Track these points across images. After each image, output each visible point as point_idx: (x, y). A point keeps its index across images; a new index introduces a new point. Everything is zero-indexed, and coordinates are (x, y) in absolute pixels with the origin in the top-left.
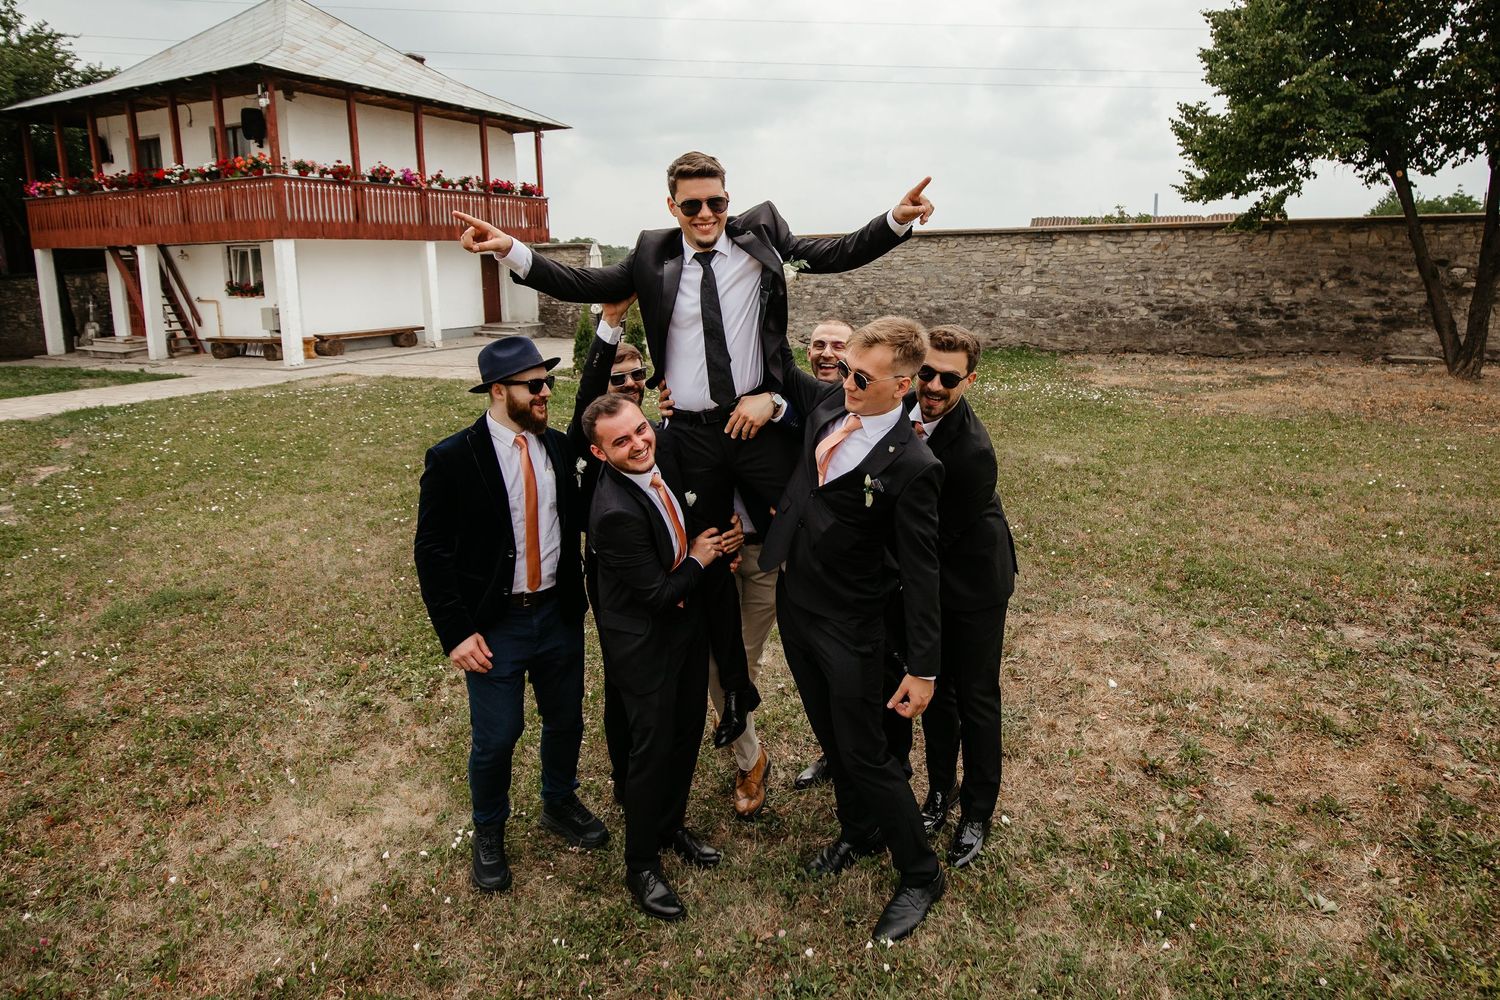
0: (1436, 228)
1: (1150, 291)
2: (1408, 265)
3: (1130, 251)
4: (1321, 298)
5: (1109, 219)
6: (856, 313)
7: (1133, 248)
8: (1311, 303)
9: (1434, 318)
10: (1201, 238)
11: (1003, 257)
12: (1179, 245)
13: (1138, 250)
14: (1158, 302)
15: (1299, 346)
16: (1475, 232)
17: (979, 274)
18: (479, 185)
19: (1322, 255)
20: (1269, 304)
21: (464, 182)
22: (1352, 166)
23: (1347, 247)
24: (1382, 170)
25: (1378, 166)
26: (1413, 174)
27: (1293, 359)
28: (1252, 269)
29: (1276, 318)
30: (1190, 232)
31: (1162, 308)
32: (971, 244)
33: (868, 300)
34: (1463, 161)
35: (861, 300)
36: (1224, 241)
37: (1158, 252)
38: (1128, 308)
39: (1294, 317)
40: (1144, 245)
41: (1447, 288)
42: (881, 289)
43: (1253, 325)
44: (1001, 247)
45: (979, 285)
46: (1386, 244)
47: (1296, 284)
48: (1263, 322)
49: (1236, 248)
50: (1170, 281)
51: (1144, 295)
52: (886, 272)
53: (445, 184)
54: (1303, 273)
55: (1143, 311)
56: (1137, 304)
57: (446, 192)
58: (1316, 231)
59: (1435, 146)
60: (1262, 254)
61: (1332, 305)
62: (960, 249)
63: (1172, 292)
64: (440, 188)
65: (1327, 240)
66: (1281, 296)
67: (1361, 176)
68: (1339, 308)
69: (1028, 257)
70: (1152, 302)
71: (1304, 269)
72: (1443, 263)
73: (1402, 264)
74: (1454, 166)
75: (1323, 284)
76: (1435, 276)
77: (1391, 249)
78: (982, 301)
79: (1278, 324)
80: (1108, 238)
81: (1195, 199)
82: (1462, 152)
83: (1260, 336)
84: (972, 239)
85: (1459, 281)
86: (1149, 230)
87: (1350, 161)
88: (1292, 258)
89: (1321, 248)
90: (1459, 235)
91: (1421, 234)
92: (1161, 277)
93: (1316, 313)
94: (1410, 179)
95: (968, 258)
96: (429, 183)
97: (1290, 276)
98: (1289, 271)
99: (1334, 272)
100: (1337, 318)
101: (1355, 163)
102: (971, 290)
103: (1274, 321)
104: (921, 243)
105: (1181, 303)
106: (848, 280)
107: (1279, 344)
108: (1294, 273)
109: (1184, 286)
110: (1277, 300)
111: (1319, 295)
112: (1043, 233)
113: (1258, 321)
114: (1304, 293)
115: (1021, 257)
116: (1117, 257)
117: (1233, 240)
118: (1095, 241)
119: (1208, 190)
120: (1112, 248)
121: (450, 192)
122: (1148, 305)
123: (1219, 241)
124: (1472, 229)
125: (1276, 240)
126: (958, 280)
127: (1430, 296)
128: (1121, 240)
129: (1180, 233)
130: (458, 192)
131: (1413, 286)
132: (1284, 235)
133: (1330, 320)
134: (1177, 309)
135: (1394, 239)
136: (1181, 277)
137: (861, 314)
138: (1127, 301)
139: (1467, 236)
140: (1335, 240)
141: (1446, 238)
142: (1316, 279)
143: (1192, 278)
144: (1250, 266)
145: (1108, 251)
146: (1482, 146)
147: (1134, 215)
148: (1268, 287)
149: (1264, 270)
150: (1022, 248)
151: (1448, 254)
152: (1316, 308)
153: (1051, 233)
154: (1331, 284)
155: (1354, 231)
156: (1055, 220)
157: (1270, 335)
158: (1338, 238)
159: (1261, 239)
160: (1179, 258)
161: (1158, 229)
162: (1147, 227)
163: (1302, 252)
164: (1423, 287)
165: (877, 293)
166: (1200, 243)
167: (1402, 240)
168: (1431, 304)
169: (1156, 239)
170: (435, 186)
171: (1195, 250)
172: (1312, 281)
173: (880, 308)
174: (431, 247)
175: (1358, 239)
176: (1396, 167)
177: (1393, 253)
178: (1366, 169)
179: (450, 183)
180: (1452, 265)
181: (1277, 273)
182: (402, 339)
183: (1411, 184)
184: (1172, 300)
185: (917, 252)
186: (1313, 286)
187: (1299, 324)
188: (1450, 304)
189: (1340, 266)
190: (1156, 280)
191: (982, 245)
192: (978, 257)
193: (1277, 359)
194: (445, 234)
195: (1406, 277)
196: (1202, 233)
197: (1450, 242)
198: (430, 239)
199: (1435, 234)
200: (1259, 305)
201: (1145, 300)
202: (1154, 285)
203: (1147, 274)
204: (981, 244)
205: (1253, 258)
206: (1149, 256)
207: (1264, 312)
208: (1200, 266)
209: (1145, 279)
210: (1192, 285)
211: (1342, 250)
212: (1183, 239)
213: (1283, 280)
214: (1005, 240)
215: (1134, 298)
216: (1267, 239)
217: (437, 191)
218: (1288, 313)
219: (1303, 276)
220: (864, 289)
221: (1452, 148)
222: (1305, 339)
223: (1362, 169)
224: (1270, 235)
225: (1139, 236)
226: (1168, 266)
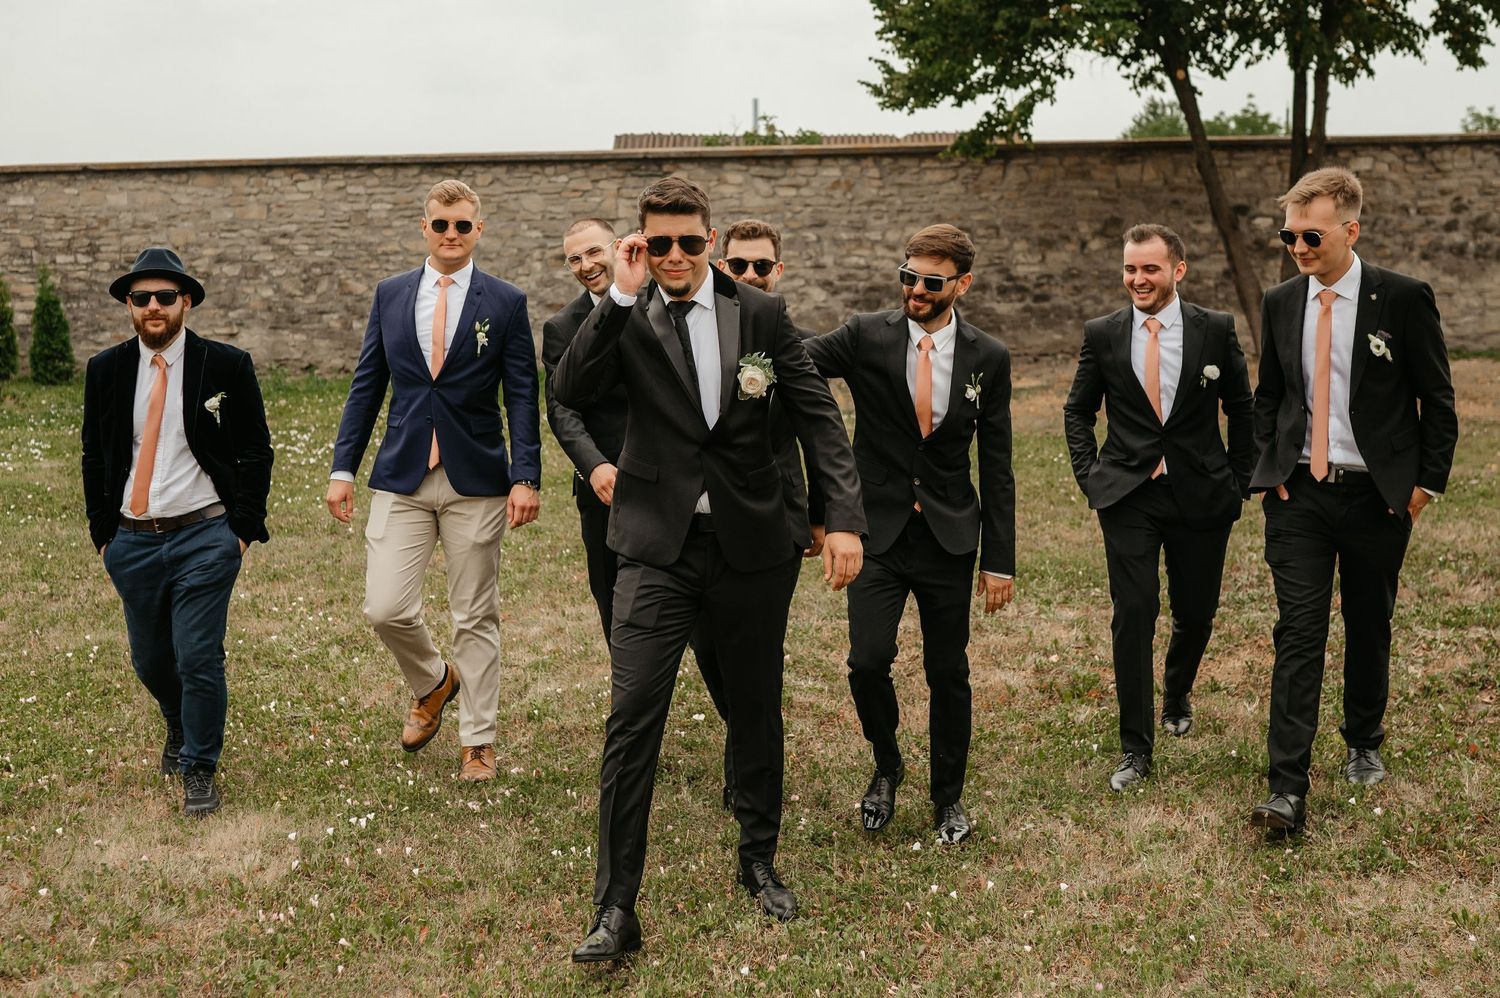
0: (1231, 158)
1: (828, 260)
2: (1197, 213)
3: (792, 192)
4: (1084, 268)
5: (750, 138)
6: (300, 311)
7: (797, 187)
8: (1070, 274)
9: (1240, 291)
10: (902, 170)
11: (578, 203)
12: (870, 181)
13: (804, 191)
14: (841, 278)
15: (1056, 344)
16: (1280, 164)
17: (536, 234)
19: (1082, 199)
20: (1010, 278)
22: (1114, 61)
23: (1113, 186)
24: (1156, 68)
25: (1151, 61)
26: (1198, 76)
27: (1049, 364)
28: (980, 221)
29: (1021, 300)
30: (886, 161)
31: (848, 289)
32: (519, 179)
33: (323, 286)
34: (1259, 58)
35: (309, 285)
36: (937, 176)
37: (838, 194)
38: (794, 290)
39: (1044, 298)
40: (815, 183)
41: (1249, 248)
42: (350, 264)
43: (988, 313)
44: (574, 184)
45: (537, 254)
46: (1166, 182)
47: (1046, 244)
48: (1003, 308)
49: (956, 188)
50: (859, 242)
51: (818, 267)
52: (359, 232)
54: (1056, 227)
55: (818, 295)
56: (808, 283)
58: (1070, 161)
59: (1221, 35)
60: (994, 197)
61: (1099, 278)
62: (497, 188)
63: (862, 262)
65: (1085, 175)
66: (1027, 267)
67: (1128, 77)
68: (1107, 282)
69: (623, 202)
70: (832, 277)
71: (1056, 221)
72: (1242, 210)
73: (1190, 212)
74: (1248, 64)
75: (1084, 244)
76: (1235, 227)
77: (1173, 190)
78: (543, 283)
79: (1027, 309)
80: (755, 170)
81: (896, 105)
82: (1256, 44)
83: (1000, 330)
84: (520, 172)
85: (1265, 237)
86: (821, 157)
87: (1114, 53)
88: (1038, 204)
89: (1078, 188)
90: (1260, 168)
91: (1213, 165)
92: (844, 236)
93: (1077, 290)
94: (1194, 82)
95: (513, 205)
97: (1037, 232)
98: (1035, 224)
99: (1098, 226)
100: (1106, 297)
101: (1119, 56)
102: (522, 263)
103: (1019, 306)
104: (425, 178)
105: (878, 279)
106: (282, 248)
107: (1028, 342)
108: (1042, 227)
109: (880, 251)
110: (1020, 271)
111: (1080, 262)
112: (646, 160)
113: (994, 305)
114: (1061, 258)
115: (609, 203)
116: (772, 202)
117: (950, 174)
118: (734, 176)
119: (917, 91)
120: (764, 187)
122: (826, 285)
123: (930, 176)
124: (1274, 159)
125: (1014, 174)
126: (497, 245)
127: (1230, 258)
128: (777, 172)
129: (869, 162)
131: (1205, 245)
132: (1025, 167)
133: (1098, 301)
134: (872, 289)
135: (1176, 171)
136: (875, 236)
137: (310, 312)
138: (792, 277)
139: (1270, 170)
140: (1096, 174)
141: (1242, 173)
142: (1074, 238)
143: (892, 236)
144: (979, 217)
145: (757, 192)
146: (1280, 37)
147: (792, 132)
148: (1007, 250)
149: (999, 222)
150: (610, 186)
151: (1248, 196)
152: (1077, 283)
153: (659, 161)
154: (1095, 245)
155: (1122, 161)
156: (659, 139)
157: (1014, 328)
158: (1100, 171)
159: (991, 173)
160: (870, 203)
161: (836, 155)
162: (813, 152)
163: (1052, 193)
164: (1221, 247)
165: (342, 273)
166: (903, 179)
167: (1188, 175)
168: (1231, 273)
169: (832, 172)
171: (894, 190)
172: (1067, 238)
173: (349, 300)
175: (1129, 173)
176: (1175, 64)
177: (1177, 195)
178: (1134, 66)
180: (1252, 213)
181: (1018, 228)
183: (1194, 90)
184: (863, 274)
185: (418, 193)
186: (1072, 247)
187: (1054, 308)
188: (1257, 271)
189: (1107, 216)
190: (836, 242)
191: (541, 180)
192: (533, 203)
193: (1026, 366)
195: (1195, 232)
196: (904, 162)
197: (1249, 179)
199: (1229, 166)
200: (995, 279)
201: (820, 275)
202: (835, 249)
203: (822, 232)
204: (536, 179)
205: (981, 204)
206: (823, 201)
207: (1003, 291)
208: (904, 218)
209: (819, 240)
210: (892, 248)
211: (1109, 191)
212: (874, 172)
213: (1028, 239)
214: (579, 173)
215: (802, 272)
216: (1000, 173)
218: (1037, 291)
219: (1055, 233)
220: (315, 265)
221: (1245, 40)
222: (1064, 333)
223: (1128, 65)
224: (1005, 166)
225: (806, 168)
226: (855, 217)
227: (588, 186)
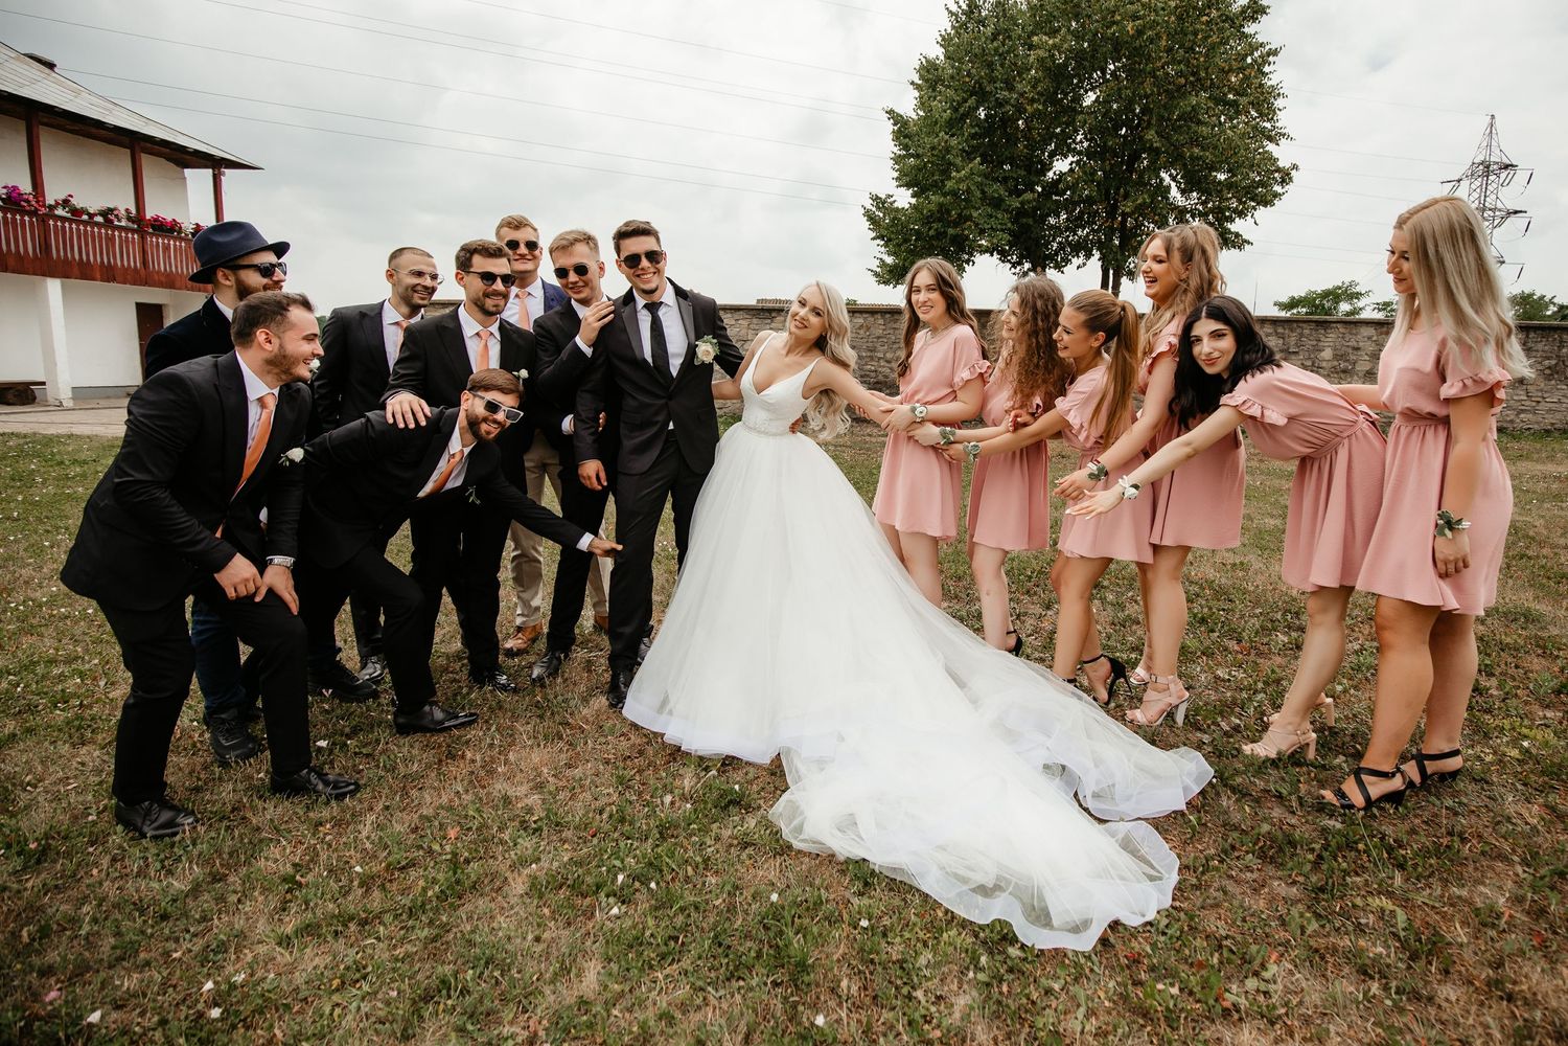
12: (878, 327)
18: (129, 219)
21: (106, 213)
22: (1008, 265)
25: (1027, 266)
30: (888, 316)
37: (862, 332)
50: (872, 358)
53: (77, 212)
57: (79, 222)
63: (873, 368)
64: (69, 215)
69: (750, 332)
81: (886, 283)
87: (1009, 261)
92: (864, 354)
96: (52, 208)
101: (1011, 263)
105: (881, 378)
109: (883, 363)
112: (762, 310)
115: (744, 332)
121: (85, 223)
129: (879, 316)
130: (98, 224)
134: (877, 383)
136: (880, 355)
143: (889, 356)
150: (744, 323)
153: (770, 311)
160: (879, 338)
161: (861, 312)
169: (858, 319)
170: (60, 212)
174: (54, 287)
178: (1018, 268)
179: (83, 211)
182: (10, 396)
184: (873, 374)
194: (76, 270)
198: (53, 275)
210: (889, 360)
212: (881, 321)
217: (63, 219)
223: (1015, 268)
226: (870, 345)
227: (733, 322)
